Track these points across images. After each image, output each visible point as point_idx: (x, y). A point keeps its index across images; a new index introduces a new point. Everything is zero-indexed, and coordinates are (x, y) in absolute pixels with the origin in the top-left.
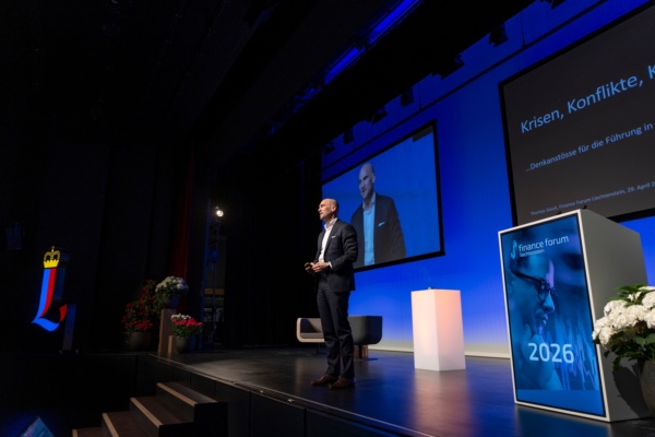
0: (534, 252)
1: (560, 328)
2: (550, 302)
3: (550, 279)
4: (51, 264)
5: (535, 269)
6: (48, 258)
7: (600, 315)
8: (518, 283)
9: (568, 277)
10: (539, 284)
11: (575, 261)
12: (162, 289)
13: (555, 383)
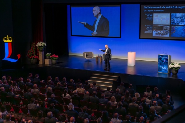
0: (163, 58)
1: (164, 66)
2: (164, 63)
3: (164, 61)
4: (8, 41)
5: (163, 59)
6: (6, 39)
7: (169, 65)
8: (160, 60)
9: (166, 61)
10: (163, 61)
11: (167, 60)
12: (39, 46)
13: (163, 70)
